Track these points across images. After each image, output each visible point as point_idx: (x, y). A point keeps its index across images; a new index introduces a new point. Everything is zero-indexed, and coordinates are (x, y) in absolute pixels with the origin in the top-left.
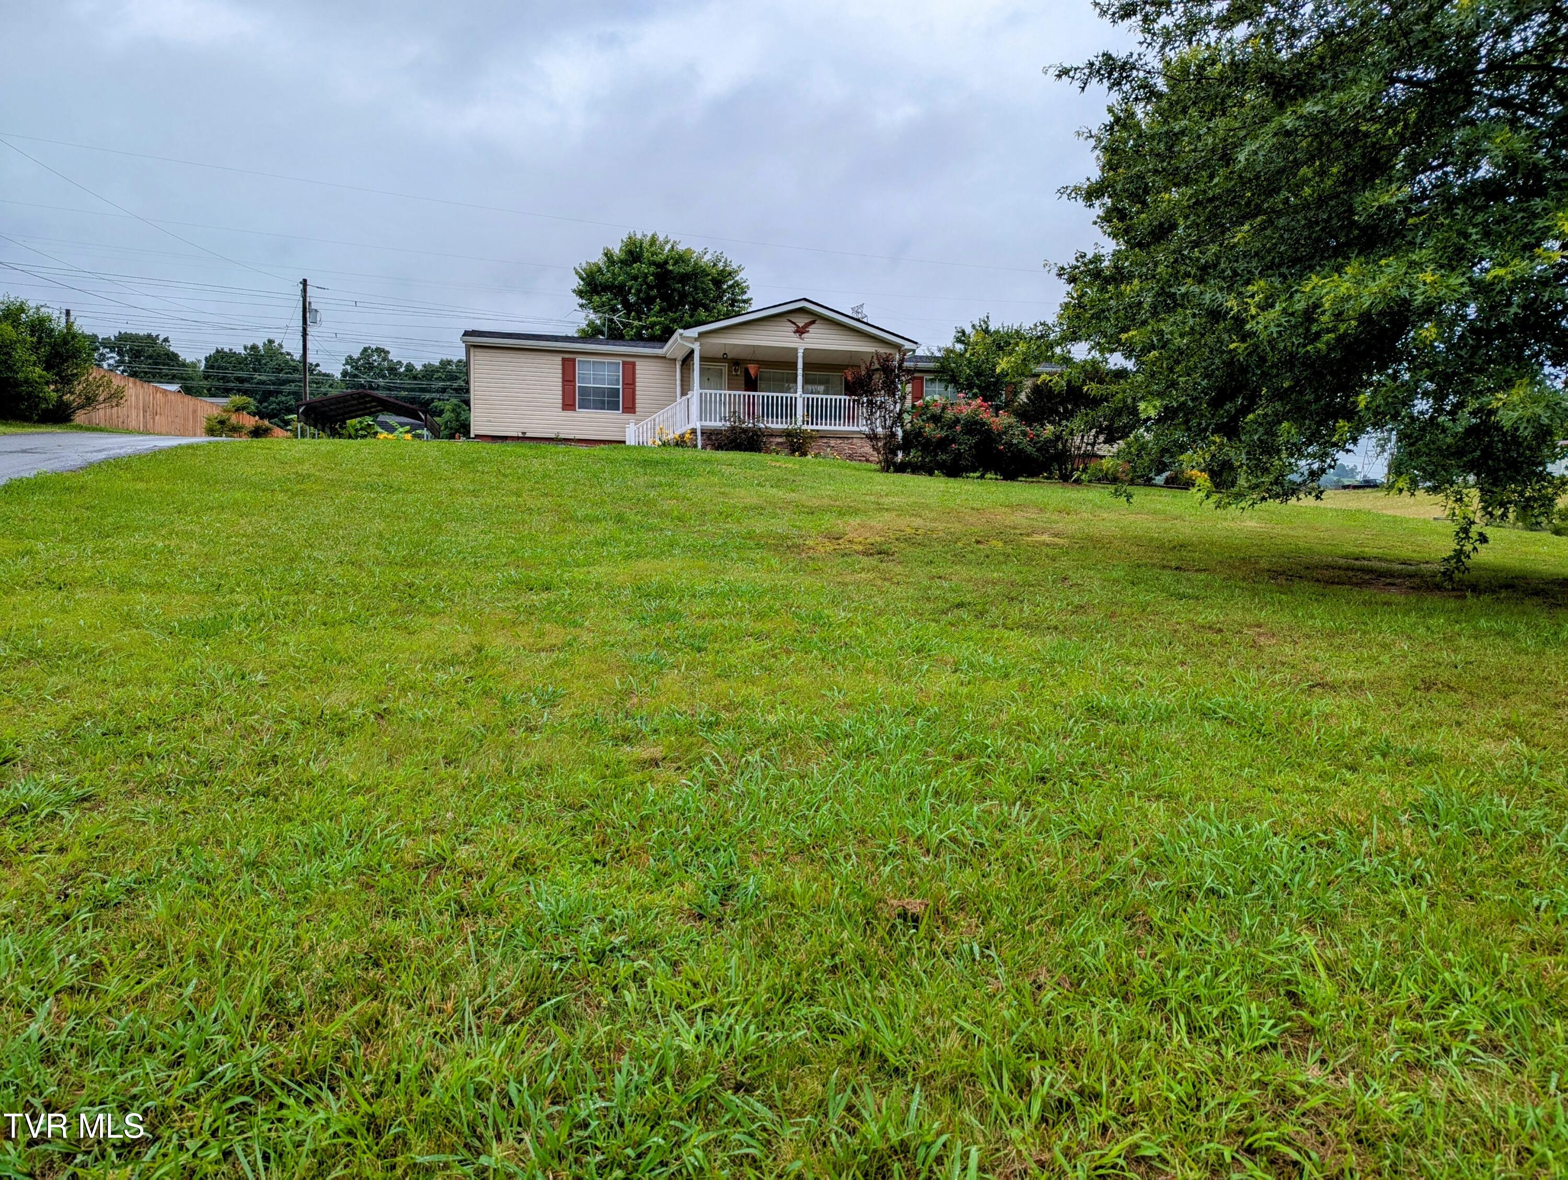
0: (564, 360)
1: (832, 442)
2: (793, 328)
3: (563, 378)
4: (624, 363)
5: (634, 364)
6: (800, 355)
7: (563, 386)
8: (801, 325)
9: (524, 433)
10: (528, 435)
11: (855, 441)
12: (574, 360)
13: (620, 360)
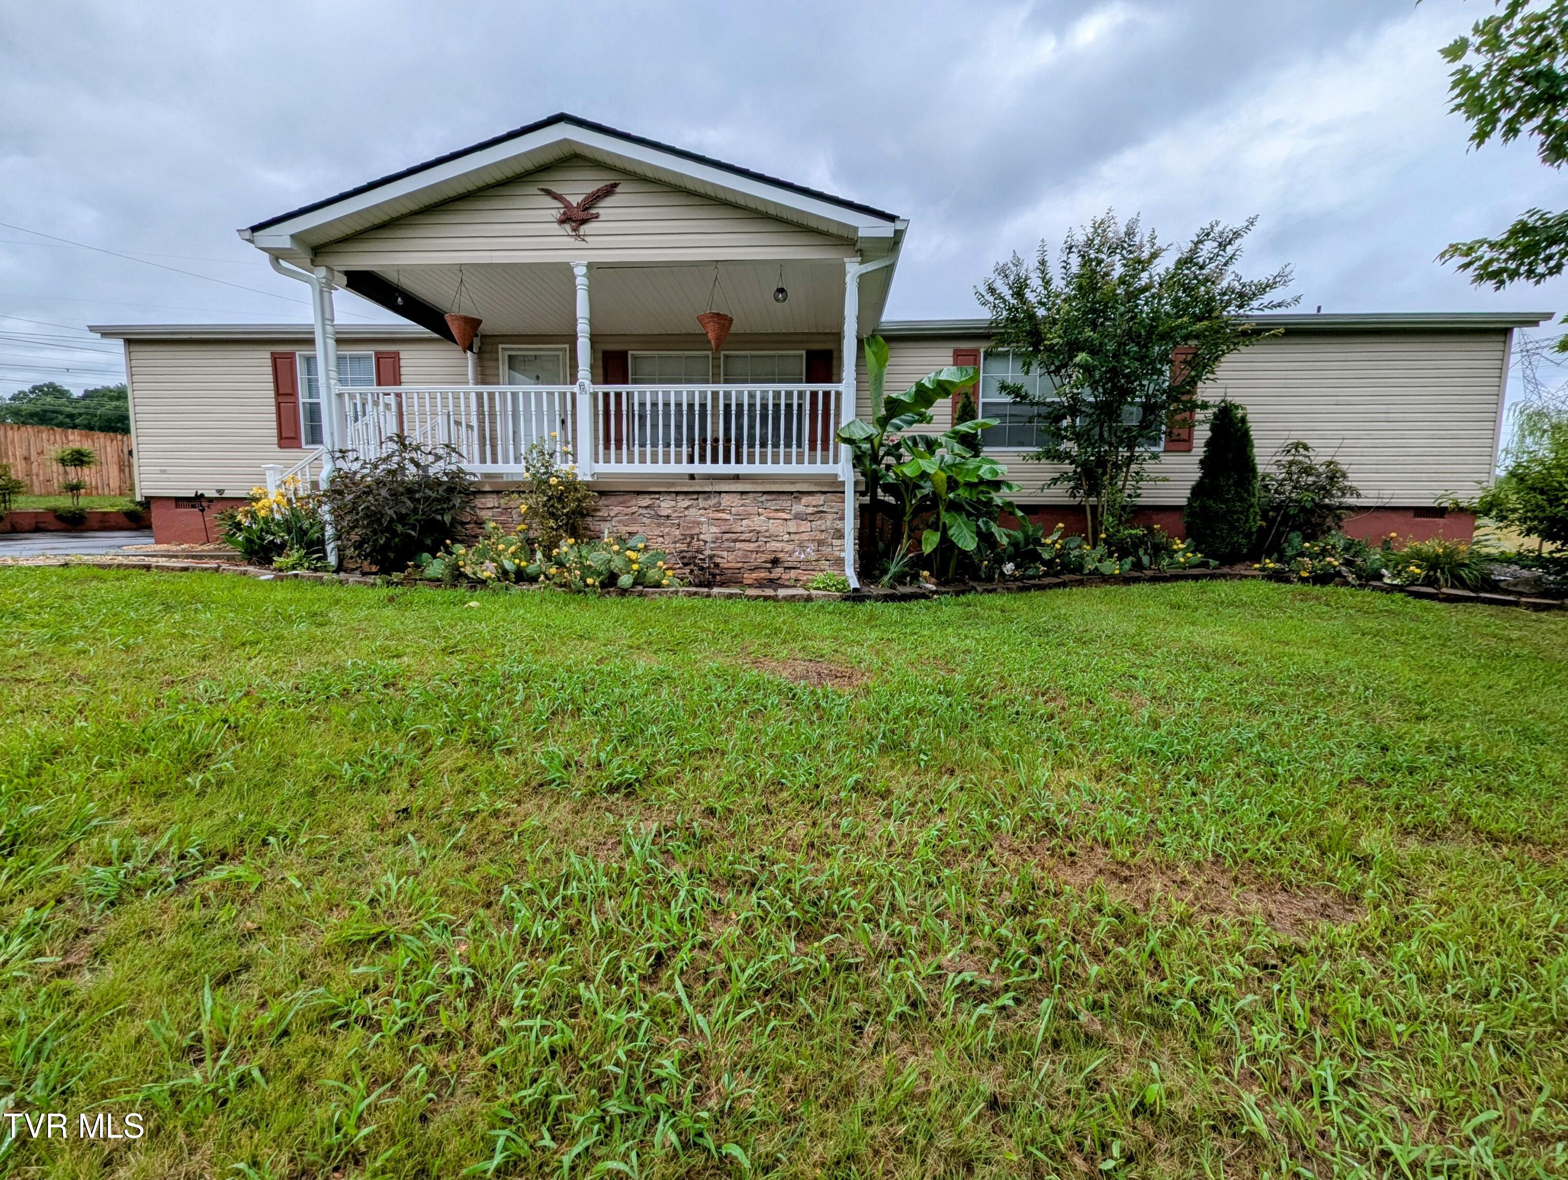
0: (275, 358)
1: (666, 506)
2: (554, 210)
3: (278, 394)
4: (379, 357)
5: (396, 356)
6: (581, 282)
7: (278, 405)
8: (575, 200)
9: (220, 491)
10: (227, 494)
11: (726, 500)
12: (291, 356)
13: (369, 351)
